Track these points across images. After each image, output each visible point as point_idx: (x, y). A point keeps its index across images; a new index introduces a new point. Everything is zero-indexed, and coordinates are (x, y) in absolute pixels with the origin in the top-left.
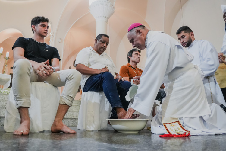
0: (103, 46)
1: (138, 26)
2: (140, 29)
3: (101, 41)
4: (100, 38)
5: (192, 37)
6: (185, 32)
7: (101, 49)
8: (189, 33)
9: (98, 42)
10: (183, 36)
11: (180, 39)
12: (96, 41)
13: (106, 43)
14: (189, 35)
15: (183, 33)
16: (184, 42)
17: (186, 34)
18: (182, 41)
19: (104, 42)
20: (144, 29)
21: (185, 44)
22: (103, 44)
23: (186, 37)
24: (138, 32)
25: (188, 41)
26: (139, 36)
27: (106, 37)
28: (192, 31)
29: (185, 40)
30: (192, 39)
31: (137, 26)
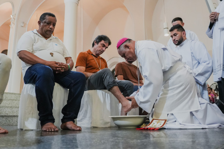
0: (49, 29)
1: (125, 42)
2: (127, 43)
3: (45, 22)
4: (44, 19)
5: (184, 36)
6: (178, 31)
7: (48, 33)
8: (182, 32)
9: (42, 24)
10: (175, 34)
11: (172, 36)
12: (40, 23)
13: (52, 24)
14: (181, 34)
15: (175, 31)
16: (176, 40)
17: (179, 32)
18: (173, 39)
19: (49, 23)
20: (130, 43)
21: (176, 42)
22: (48, 26)
23: (178, 35)
24: (126, 47)
25: (179, 40)
26: (128, 50)
27: (51, 17)
28: (185, 31)
29: (177, 38)
30: (184, 38)
31: (123, 42)
